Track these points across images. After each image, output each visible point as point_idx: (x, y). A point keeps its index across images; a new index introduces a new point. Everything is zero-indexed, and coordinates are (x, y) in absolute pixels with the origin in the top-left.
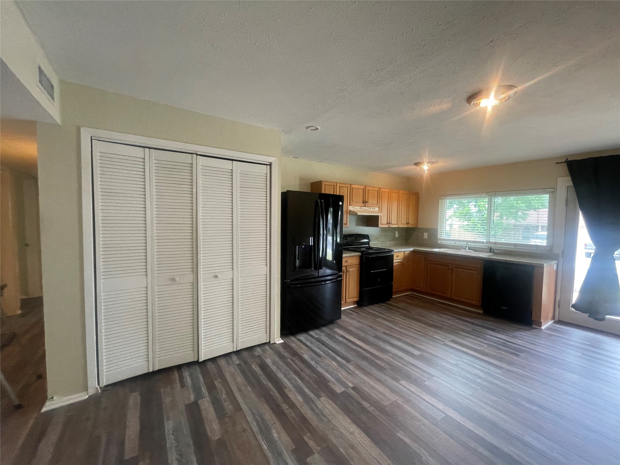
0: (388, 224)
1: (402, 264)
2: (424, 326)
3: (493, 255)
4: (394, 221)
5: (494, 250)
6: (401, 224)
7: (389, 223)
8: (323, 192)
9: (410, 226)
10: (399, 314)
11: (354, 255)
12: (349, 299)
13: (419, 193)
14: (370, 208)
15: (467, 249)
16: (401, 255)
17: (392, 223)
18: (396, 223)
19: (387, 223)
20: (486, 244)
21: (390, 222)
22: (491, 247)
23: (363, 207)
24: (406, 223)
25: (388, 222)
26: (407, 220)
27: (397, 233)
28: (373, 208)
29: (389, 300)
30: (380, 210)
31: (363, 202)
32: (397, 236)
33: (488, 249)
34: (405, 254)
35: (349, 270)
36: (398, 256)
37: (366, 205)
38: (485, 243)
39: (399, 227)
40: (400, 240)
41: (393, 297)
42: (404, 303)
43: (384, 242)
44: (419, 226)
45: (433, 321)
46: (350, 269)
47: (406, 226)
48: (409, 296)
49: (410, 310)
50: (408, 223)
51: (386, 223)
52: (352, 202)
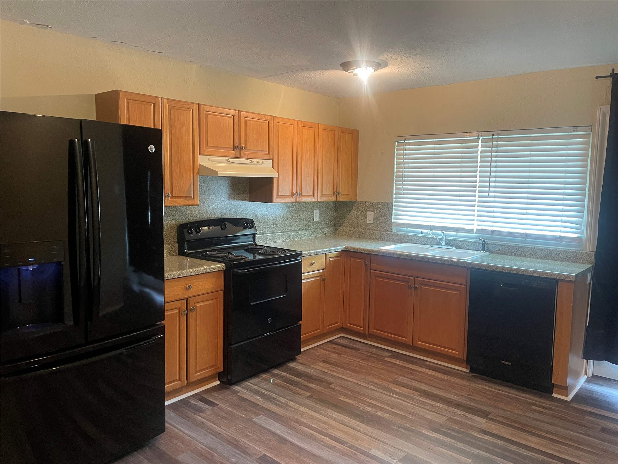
0: (294, 196)
1: (322, 279)
2: (353, 422)
3: (487, 256)
4: (307, 189)
5: (490, 245)
6: (322, 194)
7: (297, 194)
8: (124, 121)
9: (341, 199)
10: (308, 394)
11: (208, 271)
12: (196, 372)
13: (358, 131)
14: (252, 162)
15: (444, 243)
16: (320, 263)
17: (303, 194)
18: (312, 194)
19: (292, 194)
20: (475, 233)
21: (299, 191)
22: (484, 241)
23: (236, 157)
24: (331, 192)
25: (294, 191)
26: (335, 187)
27: (316, 213)
28: (258, 162)
29: (293, 359)
30: (276, 166)
31: (235, 148)
32: (316, 219)
33: (479, 243)
34: (327, 260)
35: (196, 307)
36: (312, 264)
37: (242, 155)
38: (475, 231)
39: (319, 200)
40: (323, 228)
41: (302, 350)
42: (323, 365)
43: (290, 233)
44: (359, 199)
45: (374, 406)
46: (198, 305)
47: (333, 199)
48: (337, 344)
49: (332, 380)
50: (335, 193)
51: (289, 193)
52: (207, 146)
